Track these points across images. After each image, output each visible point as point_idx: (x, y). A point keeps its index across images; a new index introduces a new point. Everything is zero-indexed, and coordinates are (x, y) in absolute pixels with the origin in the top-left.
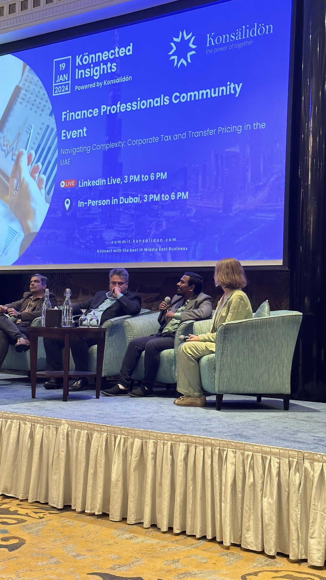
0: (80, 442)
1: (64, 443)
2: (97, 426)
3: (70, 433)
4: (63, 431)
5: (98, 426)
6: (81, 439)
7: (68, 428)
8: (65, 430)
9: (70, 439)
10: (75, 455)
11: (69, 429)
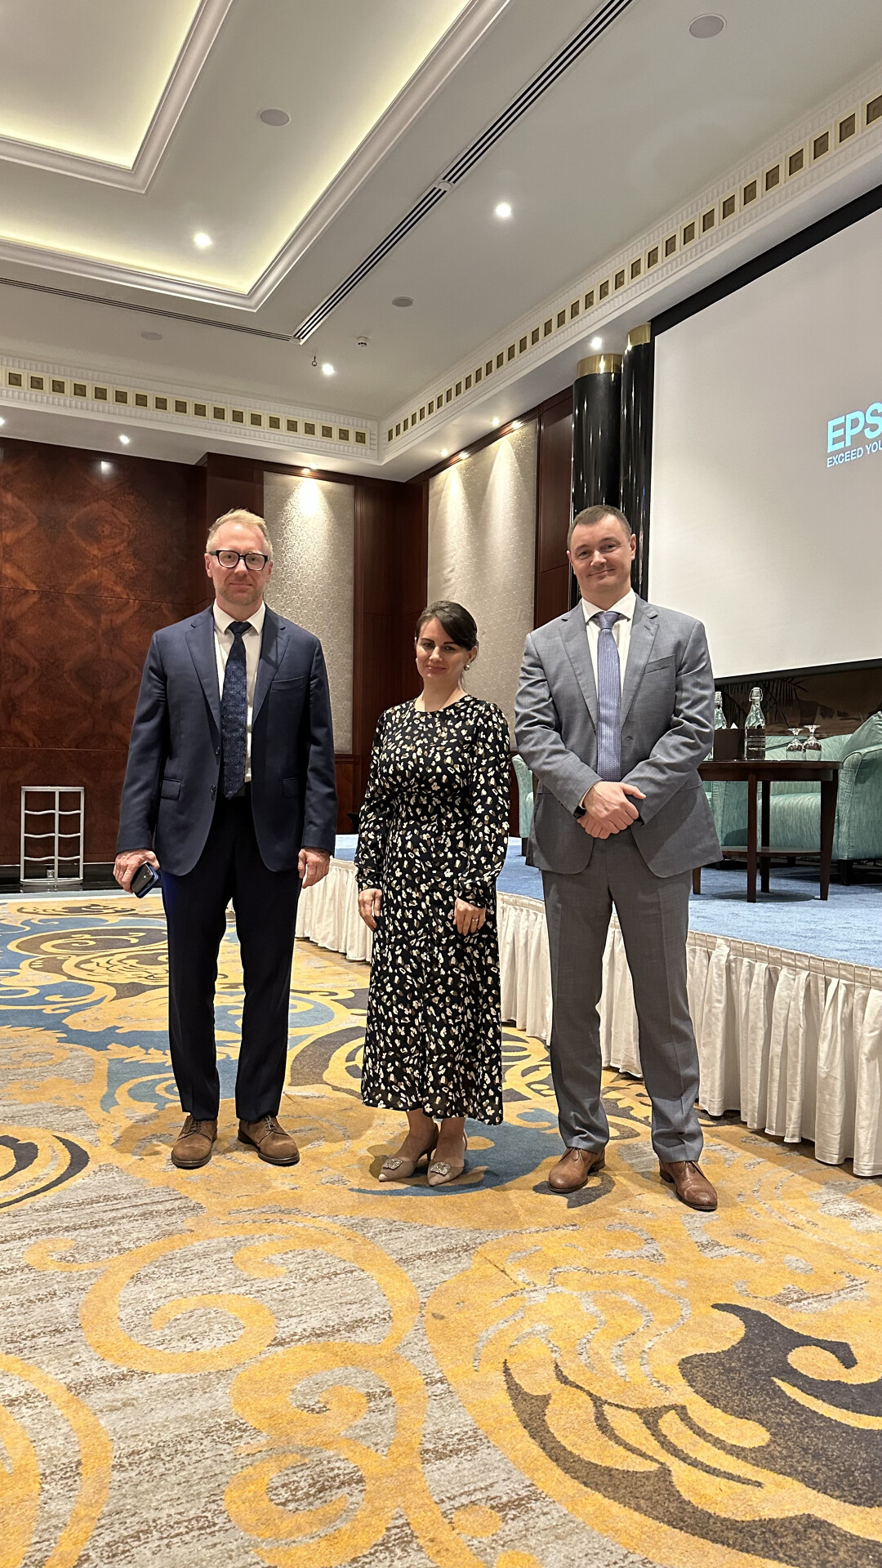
0: (753, 986)
1: (720, 985)
2: (786, 955)
3: (733, 965)
4: (719, 960)
5: (790, 956)
6: (755, 979)
7: (729, 955)
8: (721, 958)
9: (733, 977)
10: (744, 1011)
11: (732, 957)
